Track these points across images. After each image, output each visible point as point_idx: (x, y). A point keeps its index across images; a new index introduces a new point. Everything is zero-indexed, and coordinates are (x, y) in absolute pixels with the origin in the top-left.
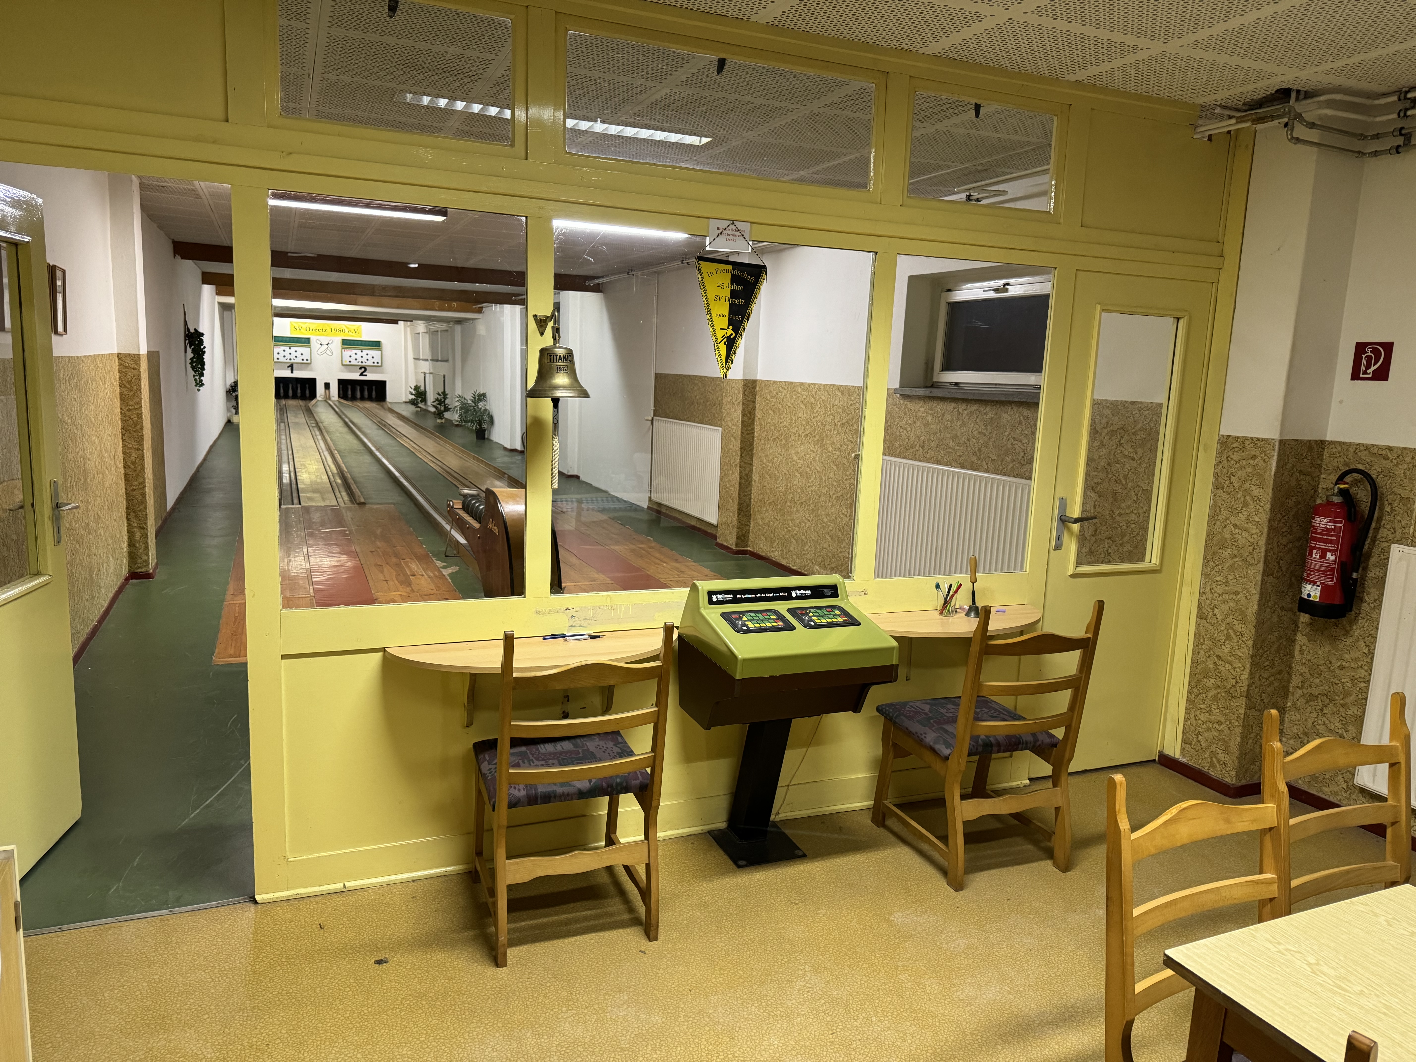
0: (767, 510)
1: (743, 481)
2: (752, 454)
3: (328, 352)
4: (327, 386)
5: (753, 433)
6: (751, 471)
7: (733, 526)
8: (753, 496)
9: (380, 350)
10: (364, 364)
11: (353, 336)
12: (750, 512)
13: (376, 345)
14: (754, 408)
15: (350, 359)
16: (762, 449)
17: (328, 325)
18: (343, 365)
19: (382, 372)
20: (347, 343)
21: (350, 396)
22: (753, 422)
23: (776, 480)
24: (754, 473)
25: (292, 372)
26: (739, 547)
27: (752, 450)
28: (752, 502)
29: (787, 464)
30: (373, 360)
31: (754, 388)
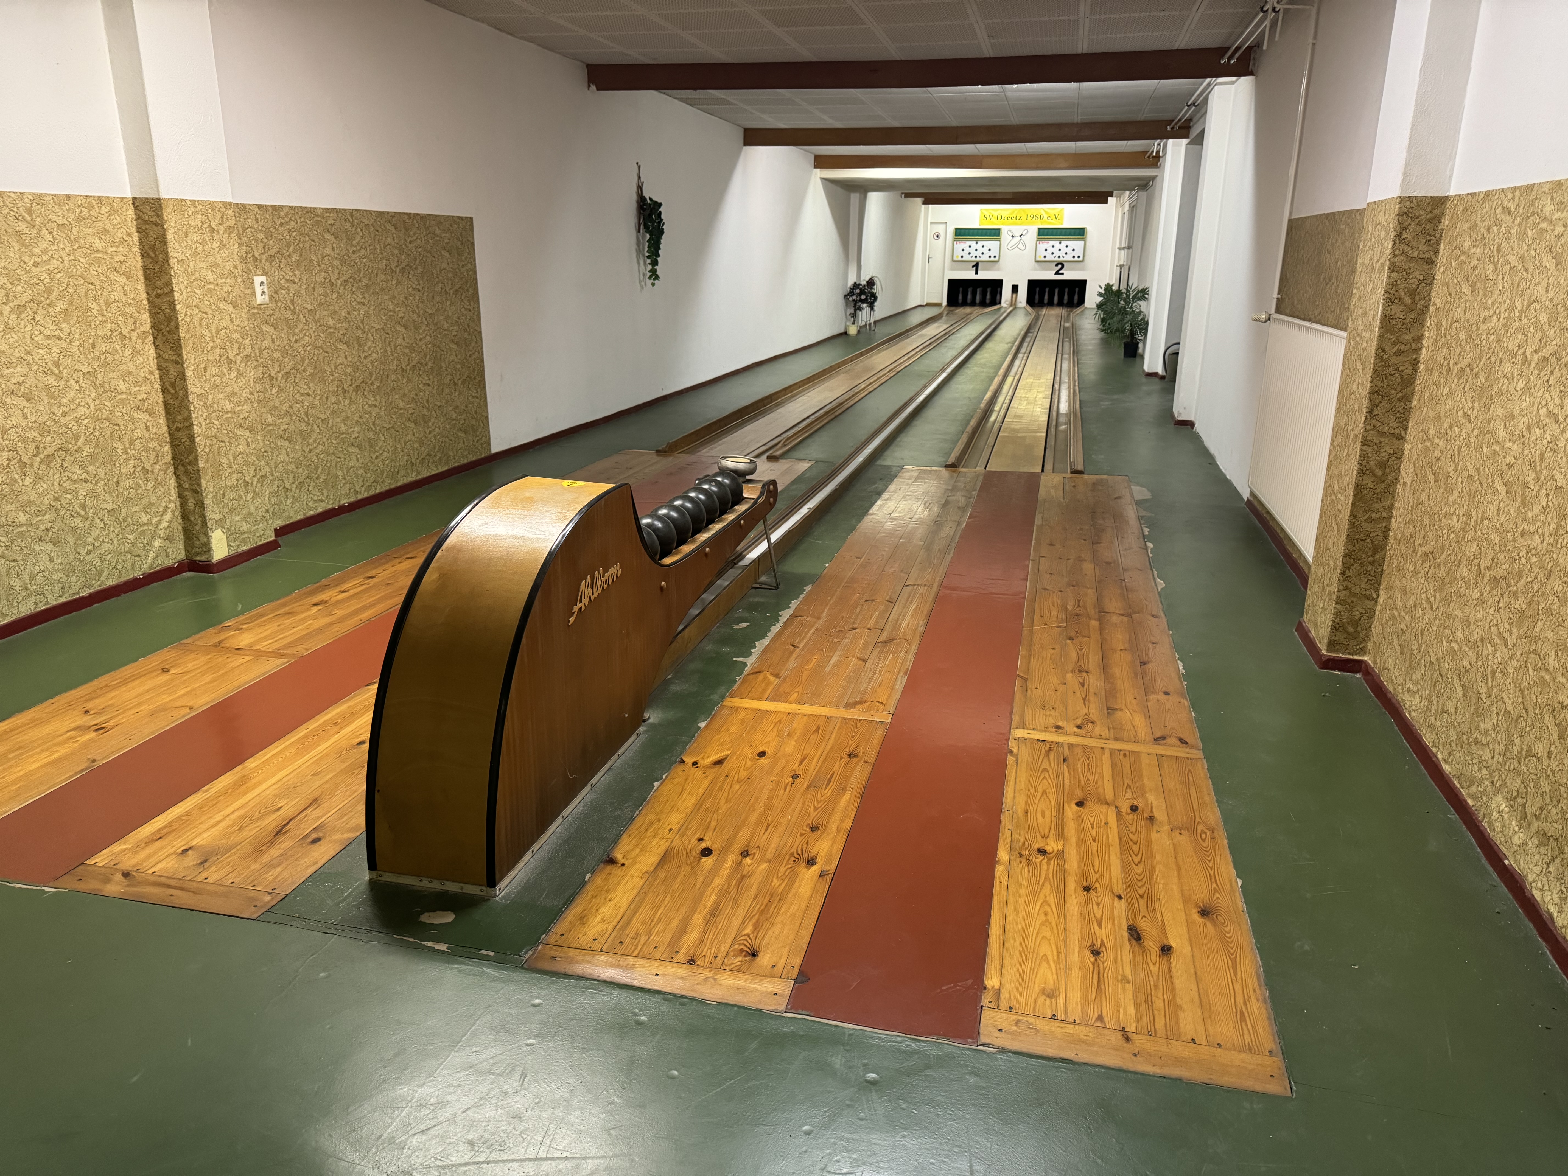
0: (1415, 573)
1: (1369, 482)
2: (1408, 411)
3: (1021, 246)
4: (1015, 288)
5: (1417, 351)
6: (1398, 455)
7: (1330, 593)
8: (1394, 524)
9: (1084, 240)
10: (1062, 259)
11: (1049, 223)
12: (1381, 565)
13: (1079, 233)
14: (1428, 281)
15: (1045, 253)
16: (1431, 398)
17: (1023, 210)
18: (1037, 261)
19: (1083, 269)
20: (1044, 233)
21: (1037, 301)
22: (1419, 320)
23: (1449, 490)
24: (1405, 460)
25: (976, 273)
26: (1338, 651)
27: (1407, 398)
28: (1391, 540)
29: (1479, 448)
30: (1074, 254)
31: (1436, 220)
